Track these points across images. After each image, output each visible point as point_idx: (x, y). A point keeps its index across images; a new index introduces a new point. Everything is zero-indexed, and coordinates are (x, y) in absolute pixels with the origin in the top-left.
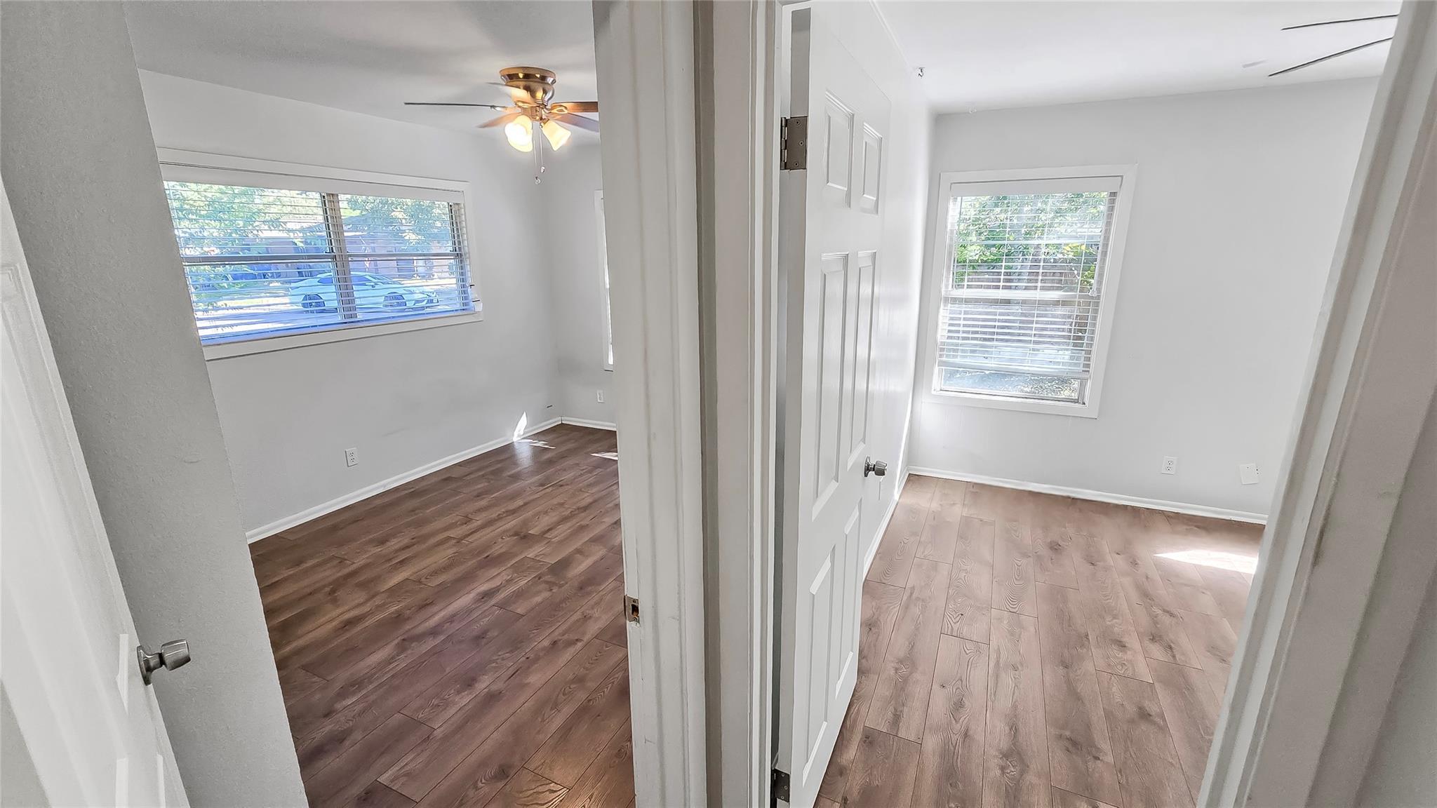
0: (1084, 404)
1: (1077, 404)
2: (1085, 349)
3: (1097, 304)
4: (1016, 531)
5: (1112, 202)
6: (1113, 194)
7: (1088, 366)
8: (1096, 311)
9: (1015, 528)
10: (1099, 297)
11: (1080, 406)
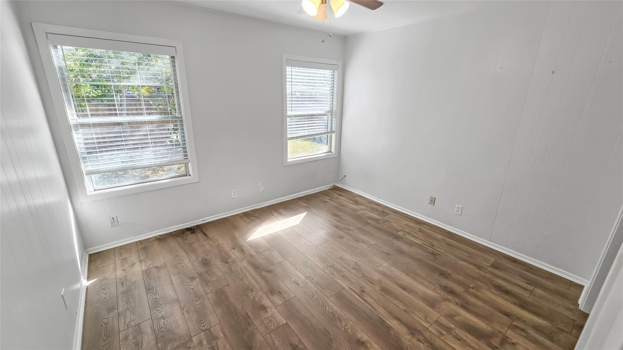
0: (190, 175)
1: (187, 177)
2: (182, 147)
3: (181, 121)
4: (180, 263)
5: (173, 62)
6: (173, 57)
7: (187, 155)
8: (182, 125)
9: (179, 262)
10: (181, 117)
11: (188, 177)
